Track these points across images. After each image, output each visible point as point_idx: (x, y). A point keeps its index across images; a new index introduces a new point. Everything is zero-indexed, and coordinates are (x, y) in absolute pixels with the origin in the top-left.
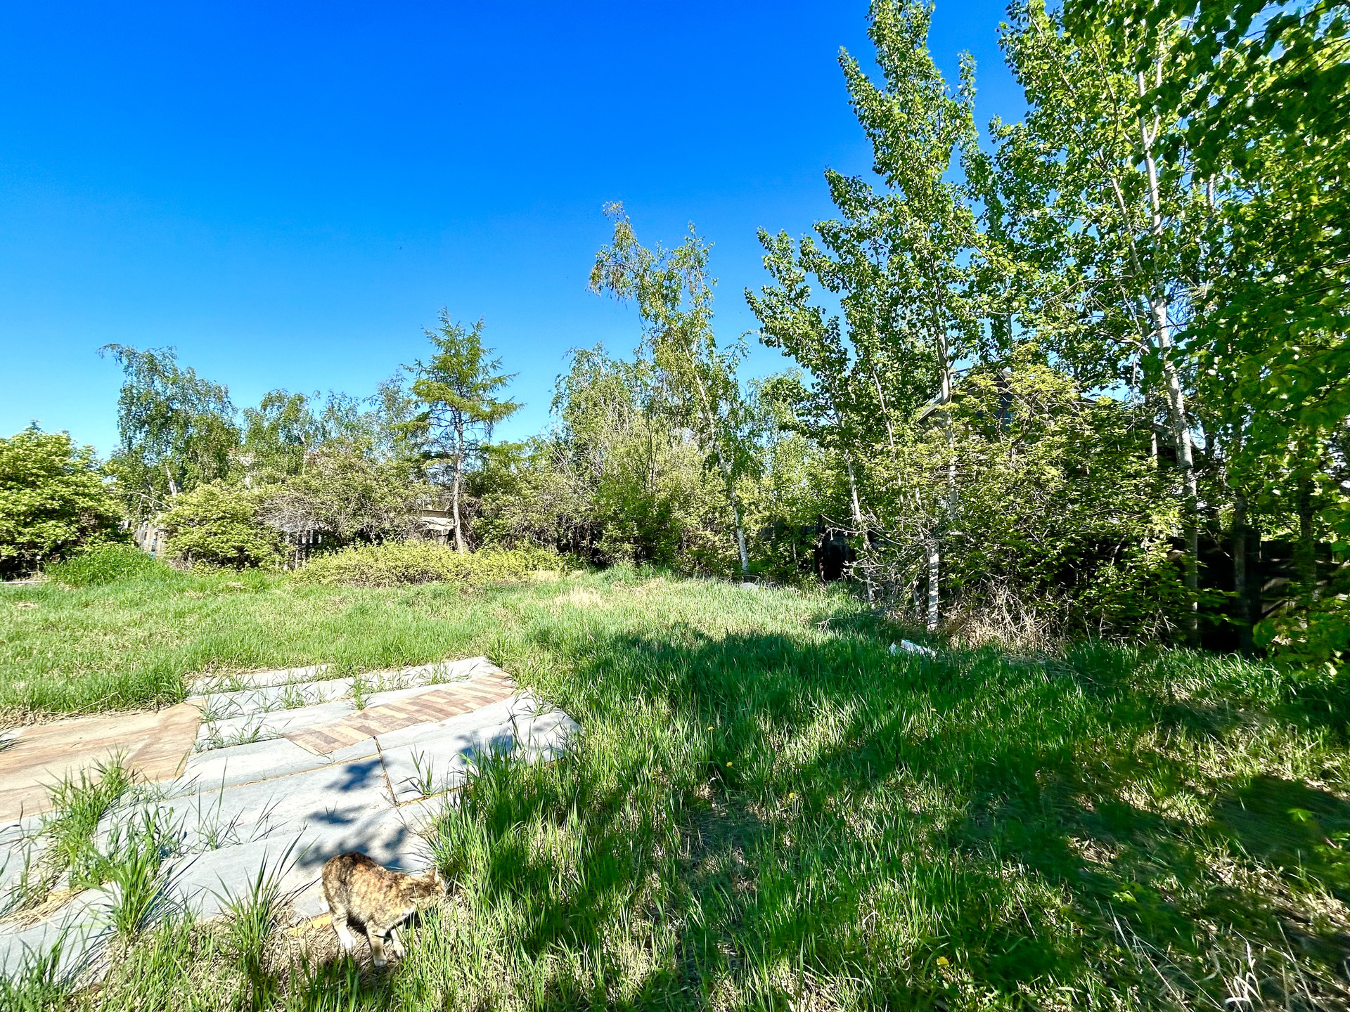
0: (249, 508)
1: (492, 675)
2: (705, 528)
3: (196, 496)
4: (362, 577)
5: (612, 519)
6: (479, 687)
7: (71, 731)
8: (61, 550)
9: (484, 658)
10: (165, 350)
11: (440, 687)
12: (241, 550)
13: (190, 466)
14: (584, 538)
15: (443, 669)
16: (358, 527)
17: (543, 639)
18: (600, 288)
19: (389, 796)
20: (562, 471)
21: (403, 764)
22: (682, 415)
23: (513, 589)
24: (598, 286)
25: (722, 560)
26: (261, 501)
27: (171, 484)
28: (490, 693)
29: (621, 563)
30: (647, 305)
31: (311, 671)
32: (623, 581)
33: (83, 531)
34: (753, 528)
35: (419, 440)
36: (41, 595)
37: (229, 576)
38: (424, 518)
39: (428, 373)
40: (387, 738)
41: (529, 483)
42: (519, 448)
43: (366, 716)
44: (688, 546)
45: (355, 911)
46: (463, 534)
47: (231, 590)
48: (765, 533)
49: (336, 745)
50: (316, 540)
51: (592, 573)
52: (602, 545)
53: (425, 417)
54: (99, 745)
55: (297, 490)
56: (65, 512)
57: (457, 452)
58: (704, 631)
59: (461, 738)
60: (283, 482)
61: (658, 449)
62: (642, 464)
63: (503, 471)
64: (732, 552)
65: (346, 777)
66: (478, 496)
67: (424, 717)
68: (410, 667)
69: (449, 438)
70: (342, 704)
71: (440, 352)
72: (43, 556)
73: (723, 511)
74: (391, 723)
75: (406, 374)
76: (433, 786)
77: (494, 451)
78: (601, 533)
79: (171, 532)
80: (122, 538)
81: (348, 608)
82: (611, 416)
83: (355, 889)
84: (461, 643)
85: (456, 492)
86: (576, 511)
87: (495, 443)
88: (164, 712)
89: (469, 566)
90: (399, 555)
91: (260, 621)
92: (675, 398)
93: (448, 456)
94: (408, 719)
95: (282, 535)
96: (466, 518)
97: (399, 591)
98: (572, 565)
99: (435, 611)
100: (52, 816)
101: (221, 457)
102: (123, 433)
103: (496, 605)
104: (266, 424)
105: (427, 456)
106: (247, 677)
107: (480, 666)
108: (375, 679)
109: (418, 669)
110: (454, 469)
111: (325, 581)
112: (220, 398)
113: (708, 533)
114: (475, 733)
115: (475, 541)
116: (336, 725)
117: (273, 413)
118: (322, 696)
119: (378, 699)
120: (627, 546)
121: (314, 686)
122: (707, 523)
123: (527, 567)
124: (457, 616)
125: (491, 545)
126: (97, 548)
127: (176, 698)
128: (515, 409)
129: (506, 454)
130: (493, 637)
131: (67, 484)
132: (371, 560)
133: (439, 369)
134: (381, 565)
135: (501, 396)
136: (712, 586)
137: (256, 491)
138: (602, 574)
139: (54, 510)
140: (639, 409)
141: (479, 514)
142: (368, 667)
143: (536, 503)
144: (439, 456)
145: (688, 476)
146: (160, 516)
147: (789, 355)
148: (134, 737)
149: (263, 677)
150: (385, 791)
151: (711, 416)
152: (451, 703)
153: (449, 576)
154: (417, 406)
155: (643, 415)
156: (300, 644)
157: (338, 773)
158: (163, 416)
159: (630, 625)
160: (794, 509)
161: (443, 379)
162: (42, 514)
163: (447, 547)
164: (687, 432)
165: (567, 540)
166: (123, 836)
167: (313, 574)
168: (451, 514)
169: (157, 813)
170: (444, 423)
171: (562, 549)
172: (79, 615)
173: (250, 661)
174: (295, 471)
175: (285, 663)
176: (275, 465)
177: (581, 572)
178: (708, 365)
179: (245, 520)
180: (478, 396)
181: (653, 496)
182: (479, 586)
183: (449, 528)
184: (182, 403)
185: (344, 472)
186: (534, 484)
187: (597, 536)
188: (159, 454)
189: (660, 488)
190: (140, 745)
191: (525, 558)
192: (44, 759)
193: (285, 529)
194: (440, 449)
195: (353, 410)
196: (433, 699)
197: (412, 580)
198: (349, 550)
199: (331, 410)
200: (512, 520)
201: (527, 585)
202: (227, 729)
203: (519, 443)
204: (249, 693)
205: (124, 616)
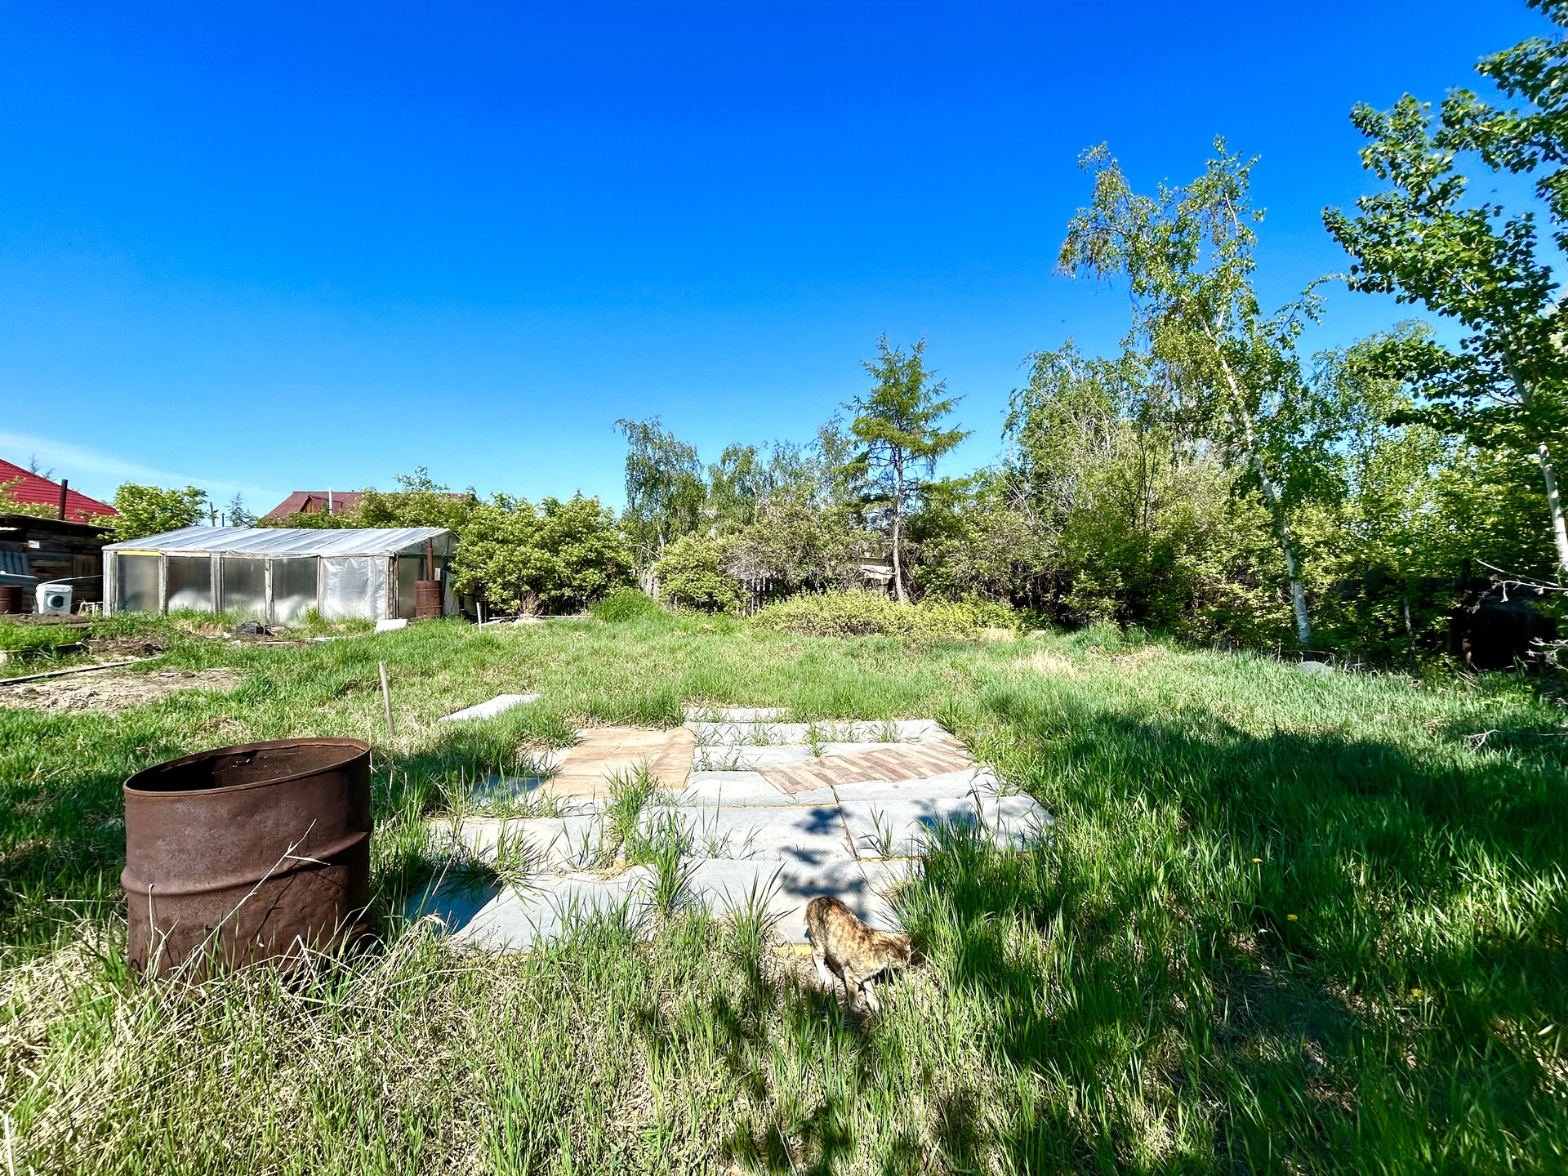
0: (715, 556)
1: (944, 742)
2: (1230, 580)
3: (678, 547)
4: (809, 625)
5: (1085, 567)
6: (930, 752)
7: (612, 738)
8: (598, 592)
9: (933, 722)
10: (654, 419)
11: (890, 745)
12: (710, 595)
13: (673, 521)
14: (1047, 591)
15: (892, 728)
16: (803, 575)
17: (1003, 707)
18: (1074, 269)
19: (849, 848)
20: (1017, 508)
21: (861, 818)
22: (1197, 421)
23: (961, 647)
24: (1070, 266)
25: (1260, 626)
26: (725, 551)
27: (661, 536)
28: (943, 761)
29: (1099, 624)
30: (1142, 278)
31: (773, 713)
32: (1102, 647)
33: (608, 576)
34: (1320, 580)
35: (859, 483)
36: (588, 628)
37: (703, 621)
38: (863, 567)
39: (867, 409)
40: (842, 788)
41: (977, 524)
42: (965, 484)
43: (822, 764)
44: (1201, 605)
45: (833, 950)
46: (904, 584)
47: (705, 631)
48: (1345, 589)
49: (799, 787)
50: (767, 587)
51: (1058, 634)
52: (1072, 600)
53: (864, 457)
54: (631, 751)
55: (752, 539)
56: (598, 562)
57: (897, 493)
58: (1233, 723)
59: (917, 802)
60: (740, 532)
61: (1154, 470)
62: (1131, 493)
63: (946, 512)
64: (1279, 615)
65: (811, 819)
66: (919, 542)
67: (877, 775)
68: (859, 722)
69: (888, 479)
70: (801, 749)
71: (879, 384)
72: (588, 596)
73: (1264, 556)
74: (845, 774)
75: (844, 413)
76: (892, 849)
77: (937, 489)
78: (1070, 585)
79: (663, 579)
80: (632, 583)
81: (799, 655)
82: (1085, 433)
83: (832, 928)
84: (910, 702)
85: (896, 538)
86: (1037, 557)
87: (936, 481)
88: (670, 732)
89: (911, 619)
90: (843, 605)
91: (729, 661)
92: (1185, 398)
93: (887, 498)
94: (862, 775)
95: (741, 581)
96: (906, 566)
97: (843, 642)
98: (1030, 624)
99: (880, 666)
100: (611, 802)
101: (693, 511)
102: (629, 495)
103: (945, 663)
104: (725, 478)
105: (866, 499)
106: (724, 711)
107: (928, 730)
108: (829, 728)
109: (870, 724)
110: (893, 512)
111: (777, 628)
112: (691, 458)
113: (1236, 587)
114: (933, 800)
115: (917, 591)
116: (797, 768)
117: (730, 467)
118: (784, 738)
119: (832, 749)
120: (1107, 602)
121: (778, 728)
122: (1236, 572)
123: (975, 623)
124: (902, 672)
125: (934, 597)
126: (618, 591)
127: (677, 721)
128: (961, 439)
129: (949, 493)
130: (944, 700)
131: (599, 539)
132: (817, 609)
133: (878, 403)
134: (826, 615)
135: (944, 425)
136: (1245, 663)
137: (720, 541)
138: (1072, 637)
139: (592, 560)
140: (1125, 418)
141: (920, 562)
142: (822, 716)
143: (985, 548)
144: (879, 498)
145: (1205, 507)
146: (655, 565)
147: (1412, 300)
148: (651, 749)
149: (736, 713)
150: (846, 843)
151: (1246, 417)
152: (903, 765)
153: (891, 629)
154: (856, 447)
155: (1133, 427)
156: (761, 686)
157: (803, 815)
158: (654, 478)
159: (1118, 703)
160: (1408, 550)
161: (882, 413)
162: (586, 563)
163: (887, 597)
164: (1202, 444)
165: (1025, 593)
166: (655, 830)
167: (767, 621)
168: (892, 564)
169: (676, 816)
170: (883, 463)
171: (1018, 604)
172: (611, 645)
173: (725, 697)
174: (748, 521)
175: (751, 703)
176: (734, 516)
177: (1043, 632)
178: (1242, 343)
179: (713, 569)
180: (919, 427)
181: (1146, 535)
182: (923, 642)
183: (889, 577)
184: (665, 464)
185: (791, 521)
186: (982, 525)
187: (1067, 589)
188: (651, 511)
189: (1159, 525)
190: (656, 757)
191: (973, 613)
192: (601, 756)
193: (742, 576)
194: (880, 492)
195: (796, 457)
196: (885, 758)
197: (854, 631)
198: (797, 597)
199: (776, 460)
200: (958, 568)
201: (977, 644)
202: (716, 755)
203: (966, 478)
204: (727, 726)
205: (639, 649)
